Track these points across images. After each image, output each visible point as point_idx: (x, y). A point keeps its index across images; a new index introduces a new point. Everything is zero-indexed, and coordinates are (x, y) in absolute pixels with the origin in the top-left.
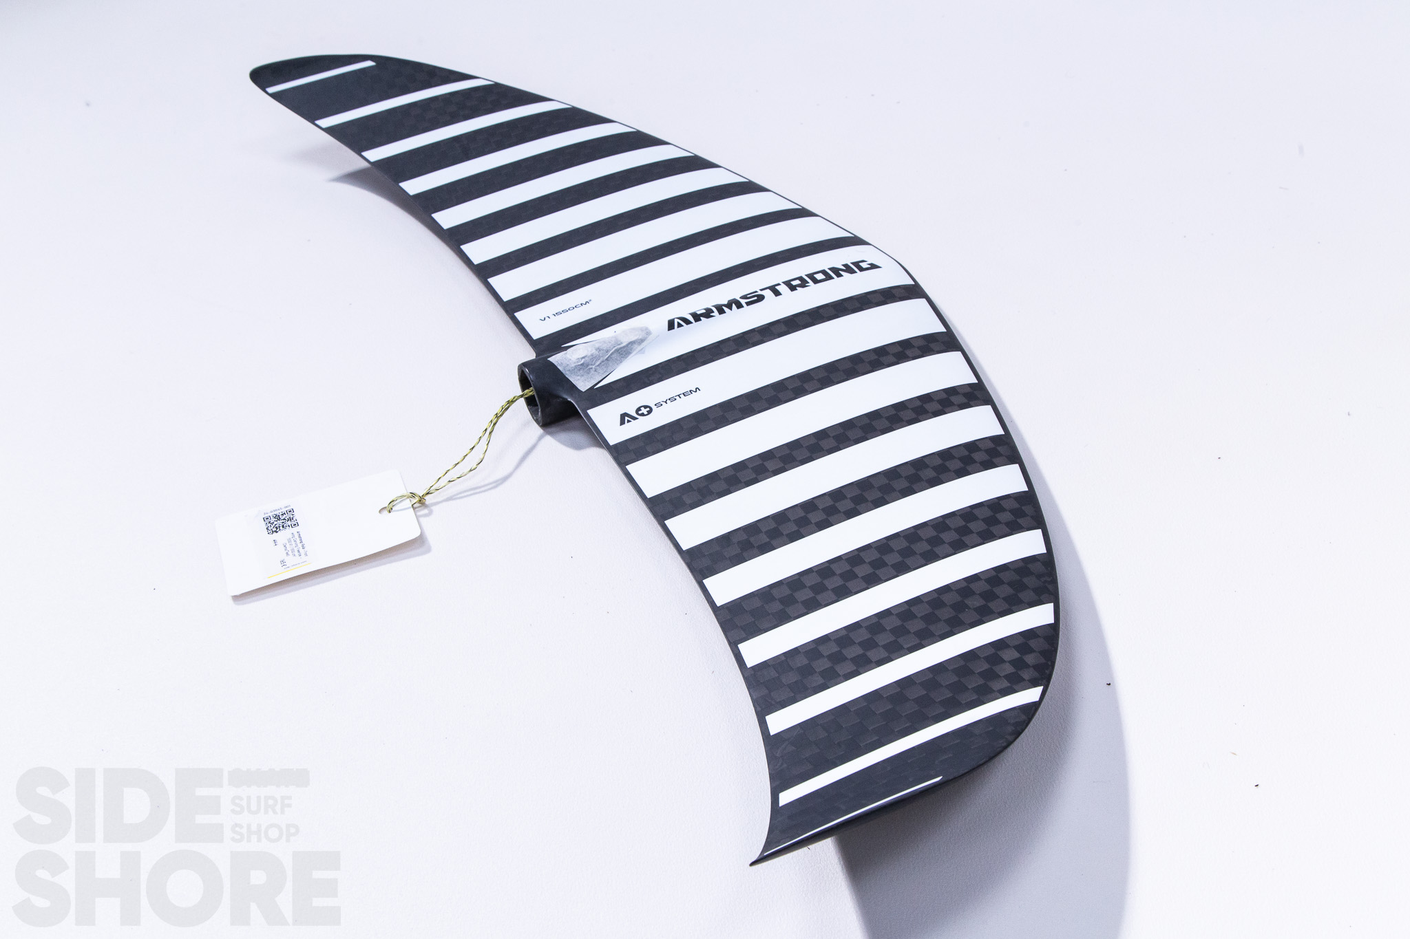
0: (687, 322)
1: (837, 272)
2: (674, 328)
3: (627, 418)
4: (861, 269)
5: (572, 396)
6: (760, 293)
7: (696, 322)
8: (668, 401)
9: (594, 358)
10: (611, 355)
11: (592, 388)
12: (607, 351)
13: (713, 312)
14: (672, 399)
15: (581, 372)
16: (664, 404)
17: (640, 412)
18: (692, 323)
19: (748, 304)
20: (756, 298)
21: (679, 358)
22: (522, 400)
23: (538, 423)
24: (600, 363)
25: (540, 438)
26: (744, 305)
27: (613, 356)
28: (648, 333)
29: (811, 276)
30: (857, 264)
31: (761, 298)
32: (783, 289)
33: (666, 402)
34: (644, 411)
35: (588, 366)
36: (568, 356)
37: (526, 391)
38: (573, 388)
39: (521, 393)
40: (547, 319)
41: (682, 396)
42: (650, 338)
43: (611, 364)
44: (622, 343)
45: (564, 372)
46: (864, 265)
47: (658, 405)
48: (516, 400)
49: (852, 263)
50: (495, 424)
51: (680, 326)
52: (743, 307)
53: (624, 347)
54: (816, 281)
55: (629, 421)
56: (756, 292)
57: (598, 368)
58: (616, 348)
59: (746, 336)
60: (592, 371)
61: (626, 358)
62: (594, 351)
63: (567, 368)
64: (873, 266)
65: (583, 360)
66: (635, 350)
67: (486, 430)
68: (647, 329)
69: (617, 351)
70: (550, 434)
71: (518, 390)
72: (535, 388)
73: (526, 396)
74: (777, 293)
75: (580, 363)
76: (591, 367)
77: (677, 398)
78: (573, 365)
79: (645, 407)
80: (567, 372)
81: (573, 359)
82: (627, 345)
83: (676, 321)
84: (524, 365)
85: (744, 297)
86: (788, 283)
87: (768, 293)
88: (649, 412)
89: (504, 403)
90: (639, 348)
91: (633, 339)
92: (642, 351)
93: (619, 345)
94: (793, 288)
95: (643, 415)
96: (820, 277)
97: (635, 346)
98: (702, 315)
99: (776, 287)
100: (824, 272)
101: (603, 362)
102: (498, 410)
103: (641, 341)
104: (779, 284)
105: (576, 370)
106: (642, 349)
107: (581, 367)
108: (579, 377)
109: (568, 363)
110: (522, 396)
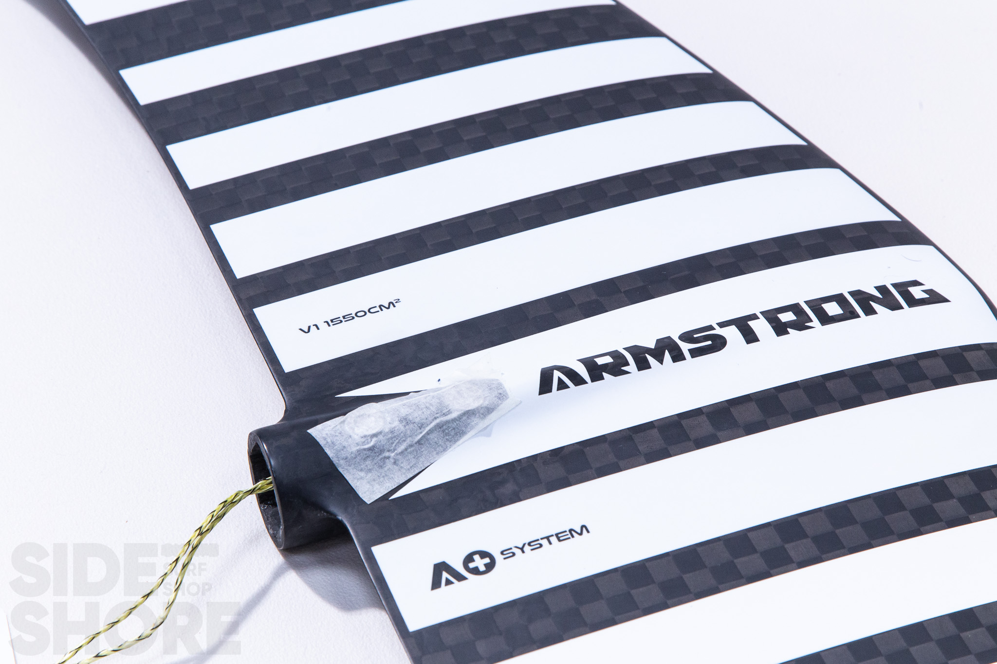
0: (578, 380)
1: (865, 301)
2: (550, 391)
3: (445, 575)
4: (912, 302)
5: (345, 510)
6: (718, 331)
7: (593, 380)
8: (527, 548)
9: (394, 437)
10: (428, 433)
11: (385, 497)
12: (421, 426)
13: (627, 364)
14: (535, 545)
15: (368, 462)
16: (518, 552)
17: (471, 565)
18: (586, 383)
19: (695, 353)
20: (709, 343)
21: (556, 454)
22: (253, 499)
23: (278, 545)
24: (406, 449)
25: (278, 574)
26: (687, 354)
27: (431, 436)
28: (502, 396)
29: (817, 305)
30: (903, 288)
31: (719, 343)
32: (760, 326)
33: (522, 549)
34: (479, 563)
35: (382, 451)
36: (347, 428)
37: (261, 483)
38: (350, 493)
39: (250, 486)
40: (313, 329)
41: (554, 539)
42: (505, 405)
43: (425, 452)
44: (449, 412)
45: (335, 461)
46: (917, 293)
47: (507, 554)
48: (240, 500)
49: (895, 285)
50: (194, 549)
51: (562, 386)
52: (684, 359)
53: (454, 420)
54: (826, 319)
55: (448, 582)
56: (710, 328)
57: (399, 457)
58: (438, 421)
59: (684, 422)
60: (389, 464)
61: (455, 441)
62: (396, 423)
63: (343, 454)
64: (934, 298)
65: (374, 439)
66: (472, 428)
67: (177, 560)
68: (500, 386)
69: (439, 426)
70: (297, 567)
71: (245, 479)
72: (275, 478)
73: (260, 492)
74: (750, 337)
75: (366, 446)
76: (387, 454)
77: (545, 542)
78: (354, 449)
79: (483, 554)
80: (342, 462)
81: (356, 437)
82: (460, 418)
83: (557, 374)
84: (262, 434)
85: (687, 337)
86: (771, 316)
87: (732, 334)
88: (490, 567)
89: (215, 506)
90: (482, 424)
91: (473, 405)
92: (486, 432)
93: (445, 415)
94: (781, 329)
95: (476, 571)
96: (833, 309)
97: (475, 420)
98: (605, 368)
99: (751, 323)
100: (839, 299)
101: (411, 446)
102: (203, 520)
103: (488, 411)
104: (754, 317)
105: (358, 459)
106: (486, 428)
107: (368, 453)
108: (362, 474)
109: (345, 444)
110: (251, 492)
